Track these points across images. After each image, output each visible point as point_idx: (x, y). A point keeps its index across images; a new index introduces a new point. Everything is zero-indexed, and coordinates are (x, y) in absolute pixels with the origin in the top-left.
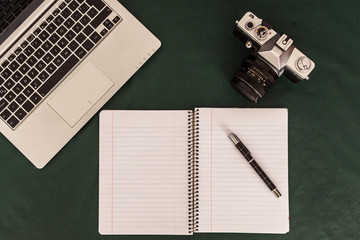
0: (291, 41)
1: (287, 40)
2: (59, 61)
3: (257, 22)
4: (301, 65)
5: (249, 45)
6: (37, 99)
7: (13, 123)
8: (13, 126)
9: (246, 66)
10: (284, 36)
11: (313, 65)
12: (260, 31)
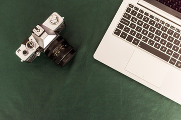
0: (38, 26)
1: (37, 29)
2: (164, 49)
3: (23, 47)
4: (54, 21)
5: (38, 54)
6: (136, 42)
7: (117, 32)
8: (115, 33)
9: (52, 56)
10: (34, 30)
11: (55, 13)
12: (29, 46)
